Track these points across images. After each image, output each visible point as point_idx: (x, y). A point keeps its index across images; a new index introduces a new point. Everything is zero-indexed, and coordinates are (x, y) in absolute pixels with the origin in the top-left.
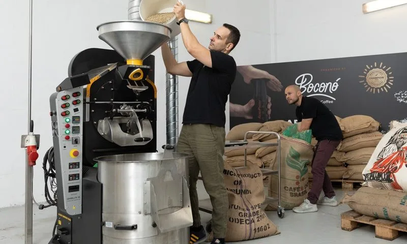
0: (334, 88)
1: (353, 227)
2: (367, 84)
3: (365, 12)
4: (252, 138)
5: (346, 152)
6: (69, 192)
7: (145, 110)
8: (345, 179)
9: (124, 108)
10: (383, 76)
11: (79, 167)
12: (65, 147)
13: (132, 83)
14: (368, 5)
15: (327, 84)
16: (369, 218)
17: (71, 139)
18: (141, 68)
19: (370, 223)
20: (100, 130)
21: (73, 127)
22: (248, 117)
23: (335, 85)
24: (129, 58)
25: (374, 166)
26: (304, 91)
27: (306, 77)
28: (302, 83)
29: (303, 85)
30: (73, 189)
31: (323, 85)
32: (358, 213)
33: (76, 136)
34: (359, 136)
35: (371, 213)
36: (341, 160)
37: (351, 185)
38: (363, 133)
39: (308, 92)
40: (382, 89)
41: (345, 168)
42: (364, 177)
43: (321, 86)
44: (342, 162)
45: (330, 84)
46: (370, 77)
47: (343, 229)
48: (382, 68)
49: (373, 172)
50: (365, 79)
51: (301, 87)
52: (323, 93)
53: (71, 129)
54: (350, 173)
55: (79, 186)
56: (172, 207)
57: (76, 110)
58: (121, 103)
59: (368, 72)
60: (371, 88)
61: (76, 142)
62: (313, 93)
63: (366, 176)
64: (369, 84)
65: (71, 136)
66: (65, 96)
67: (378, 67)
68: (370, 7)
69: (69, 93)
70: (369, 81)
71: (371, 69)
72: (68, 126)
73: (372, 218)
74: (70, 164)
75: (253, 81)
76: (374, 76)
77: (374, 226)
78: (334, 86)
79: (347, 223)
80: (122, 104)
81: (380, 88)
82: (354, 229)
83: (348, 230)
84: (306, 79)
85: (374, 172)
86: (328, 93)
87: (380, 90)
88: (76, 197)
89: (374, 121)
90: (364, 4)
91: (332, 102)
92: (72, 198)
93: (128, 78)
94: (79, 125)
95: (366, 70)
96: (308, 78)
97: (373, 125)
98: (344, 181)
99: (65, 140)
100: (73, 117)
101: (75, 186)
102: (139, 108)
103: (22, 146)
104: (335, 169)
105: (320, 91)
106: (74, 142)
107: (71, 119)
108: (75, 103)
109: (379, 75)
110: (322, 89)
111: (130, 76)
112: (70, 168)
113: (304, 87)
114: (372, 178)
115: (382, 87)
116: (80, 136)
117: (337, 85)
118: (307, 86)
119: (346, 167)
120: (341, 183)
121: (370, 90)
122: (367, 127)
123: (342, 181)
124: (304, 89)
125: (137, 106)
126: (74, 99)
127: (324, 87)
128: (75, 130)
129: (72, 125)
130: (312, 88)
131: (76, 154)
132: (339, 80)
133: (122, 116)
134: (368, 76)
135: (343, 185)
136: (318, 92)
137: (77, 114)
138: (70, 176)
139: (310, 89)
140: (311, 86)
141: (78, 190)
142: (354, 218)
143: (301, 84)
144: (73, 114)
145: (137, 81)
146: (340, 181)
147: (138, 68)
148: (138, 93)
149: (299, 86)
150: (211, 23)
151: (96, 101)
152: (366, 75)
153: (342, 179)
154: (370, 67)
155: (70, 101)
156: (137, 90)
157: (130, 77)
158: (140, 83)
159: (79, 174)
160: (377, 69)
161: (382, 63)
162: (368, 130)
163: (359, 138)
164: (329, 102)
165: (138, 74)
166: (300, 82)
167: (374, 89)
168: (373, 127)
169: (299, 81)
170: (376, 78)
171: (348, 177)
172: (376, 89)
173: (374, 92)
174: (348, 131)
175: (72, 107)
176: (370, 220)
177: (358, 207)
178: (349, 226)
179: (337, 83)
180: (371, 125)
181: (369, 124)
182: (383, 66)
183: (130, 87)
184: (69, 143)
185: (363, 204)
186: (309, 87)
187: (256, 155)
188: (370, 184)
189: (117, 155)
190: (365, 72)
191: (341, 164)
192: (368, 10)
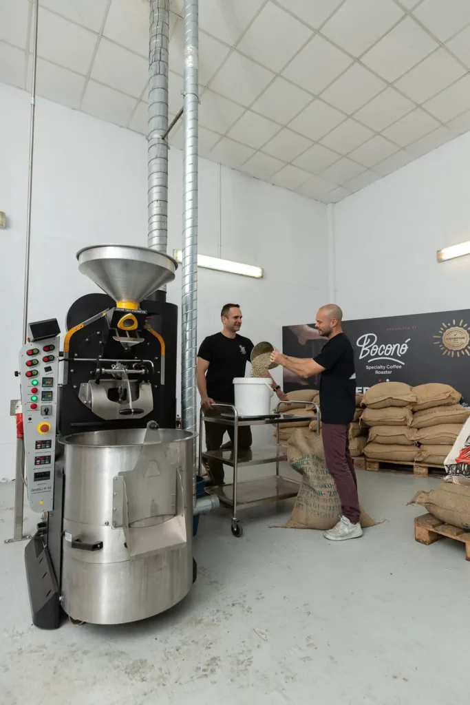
0: (403, 350)
1: (432, 539)
2: (443, 345)
3: (440, 261)
4: (305, 407)
5: (418, 429)
6: (35, 480)
7: (143, 370)
8: (417, 462)
9: (117, 368)
10: (464, 335)
11: (50, 447)
12: (30, 419)
13: (122, 333)
14: (444, 251)
15: (395, 346)
16: (455, 531)
17: (39, 408)
18: (134, 314)
19: (458, 538)
20: (83, 397)
21: (43, 392)
22: (304, 383)
23: (404, 347)
24: (119, 299)
25: (461, 454)
26: (367, 354)
27: (369, 337)
28: (365, 344)
29: (365, 347)
30: (39, 476)
31: (389, 347)
32: (439, 520)
33: (47, 404)
34: (435, 409)
35: (458, 522)
36: (413, 438)
37: (425, 471)
38: (439, 406)
39: (372, 355)
40: (462, 352)
41: (417, 449)
42: (446, 469)
43: (387, 349)
44: (413, 441)
45: (397, 347)
46: (447, 337)
47: (417, 540)
48: (462, 326)
49: (459, 464)
50: (441, 340)
51: (363, 349)
52: (390, 356)
53: (40, 396)
54: (424, 454)
55: (49, 472)
56: (157, 516)
57: (48, 369)
58: (114, 360)
59: (444, 331)
60: (449, 350)
61: (47, 412)
62: (377, 356)
63: (450, 467)
64: (446, 346)
65: (40, 404)
66: (32, 350)
67: (457, 325)
68: (447, 253)
69: (39, 346)
70: (446, 342)
71: (449, 327)
72: (35, 391)
73: (460, 530)
74: (37, 443)
75: (309, 342)
76: (452, 336)
77: (464, 544)
78: (402, 348)
79: (424, 533)
80: (115, 363)
81: (460, 351)
82: (432, 542)
83: (425, 543)
84: (369, 340)
85: (462, 463)
86: (395, 356)
87: (461, 353)
88: (45, 488)
89: (455, 390)
90: (438, 251)
91: (400, 367)
92: (38, 489)
93: (117, 327)
94: (51, 389)
95: (442, 329)
96: (372, 338)
97: (453, 396)
98: (417, 464)
99: (30, 409)
100: (43, 378)
101: (45, 473)
102: (136, 368)
103: (12, 413)
104: (405, 448)
105: (385, 354)
106: (44, 413)
107: (41, 382)
108: (47, 359)
109: (459, 335)
110: (388, 351)
111: (120, 324)
112: (36, 448)
113: (366, 349)
114: (458, 471)
115: (463, 350)
116: (54, 404)
117: (407, 347)
118: (370, 349)
119: (419, 447)
120: (412, 467)
121: (447, 352)
122: (445, 398)
123: (414, 464)
124: (367, 351)
125: (133, 366)
126: (46, 354)
127: (390, 349)
128: (47, 396)
129: (41, 389)
130: (376, 350)
131: (45, 429)
132: (408, 342)
133: (114, 378)
134: (445, 336)
135: (415, 469)
136: (383, 355)
137: (49, 375)
138: (36, 459)
139: (374, 352)
140: (375, 348)
141: (49, 479)
142: (434, 527)
143: (363, 346)
144: (43, 374)
145: (129, 332)
146: (411, 464)
147: (128, 313)
148: (128, 347)
149: (361, 347)
150: (262, 277)
151: (77, 357)
152: (442, 335)
153: (413, 461)
154: (447, 325)
155: (40, 357)
156: (127, 344)
157: (118, 326)
158: (132, 334)
159: (49, 457)
160: (457, 327)
161: (462, 321)
162: (446, 402)
163: (435, 412)
164: (397, 367)
165: (129, 322)
166: (362, 344)
167: (453, 353)
168: (453, 399)
169: (361, 342)
170: (455, 338)
171: (421, 459)
172: (456, 352)
173: (453, 356)
174: (421, 402)
175: (43, 365)
176: (458, 534)
177: (440, 513)
178: (427, 538)
179: (406, 345)
180: (450, 396)
181: (448, 395)
182: (463, 324)
183: (117, 338)
184: (37, 415)
185: (445, 509)
186: (373, 349)
187: (310, 427)
188: (455, 479)
189: (96, 432)
190: (440, 332)
191: (412, 443)
192: (444, 257)
